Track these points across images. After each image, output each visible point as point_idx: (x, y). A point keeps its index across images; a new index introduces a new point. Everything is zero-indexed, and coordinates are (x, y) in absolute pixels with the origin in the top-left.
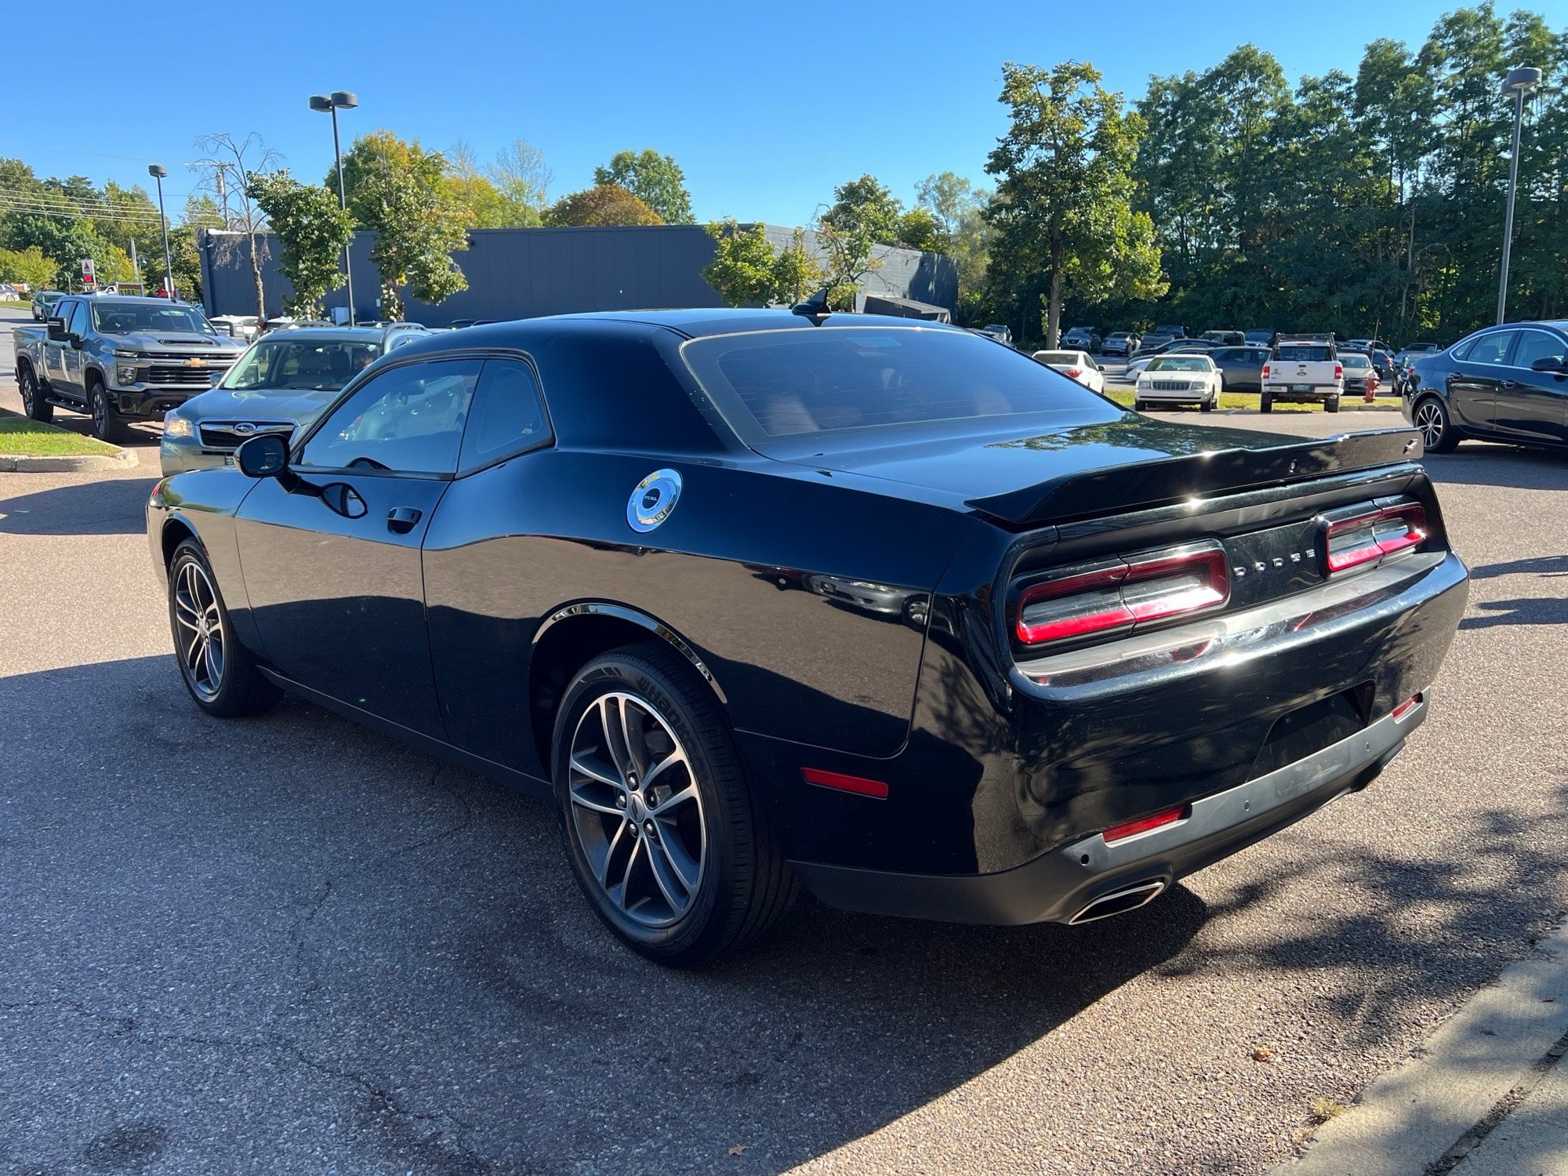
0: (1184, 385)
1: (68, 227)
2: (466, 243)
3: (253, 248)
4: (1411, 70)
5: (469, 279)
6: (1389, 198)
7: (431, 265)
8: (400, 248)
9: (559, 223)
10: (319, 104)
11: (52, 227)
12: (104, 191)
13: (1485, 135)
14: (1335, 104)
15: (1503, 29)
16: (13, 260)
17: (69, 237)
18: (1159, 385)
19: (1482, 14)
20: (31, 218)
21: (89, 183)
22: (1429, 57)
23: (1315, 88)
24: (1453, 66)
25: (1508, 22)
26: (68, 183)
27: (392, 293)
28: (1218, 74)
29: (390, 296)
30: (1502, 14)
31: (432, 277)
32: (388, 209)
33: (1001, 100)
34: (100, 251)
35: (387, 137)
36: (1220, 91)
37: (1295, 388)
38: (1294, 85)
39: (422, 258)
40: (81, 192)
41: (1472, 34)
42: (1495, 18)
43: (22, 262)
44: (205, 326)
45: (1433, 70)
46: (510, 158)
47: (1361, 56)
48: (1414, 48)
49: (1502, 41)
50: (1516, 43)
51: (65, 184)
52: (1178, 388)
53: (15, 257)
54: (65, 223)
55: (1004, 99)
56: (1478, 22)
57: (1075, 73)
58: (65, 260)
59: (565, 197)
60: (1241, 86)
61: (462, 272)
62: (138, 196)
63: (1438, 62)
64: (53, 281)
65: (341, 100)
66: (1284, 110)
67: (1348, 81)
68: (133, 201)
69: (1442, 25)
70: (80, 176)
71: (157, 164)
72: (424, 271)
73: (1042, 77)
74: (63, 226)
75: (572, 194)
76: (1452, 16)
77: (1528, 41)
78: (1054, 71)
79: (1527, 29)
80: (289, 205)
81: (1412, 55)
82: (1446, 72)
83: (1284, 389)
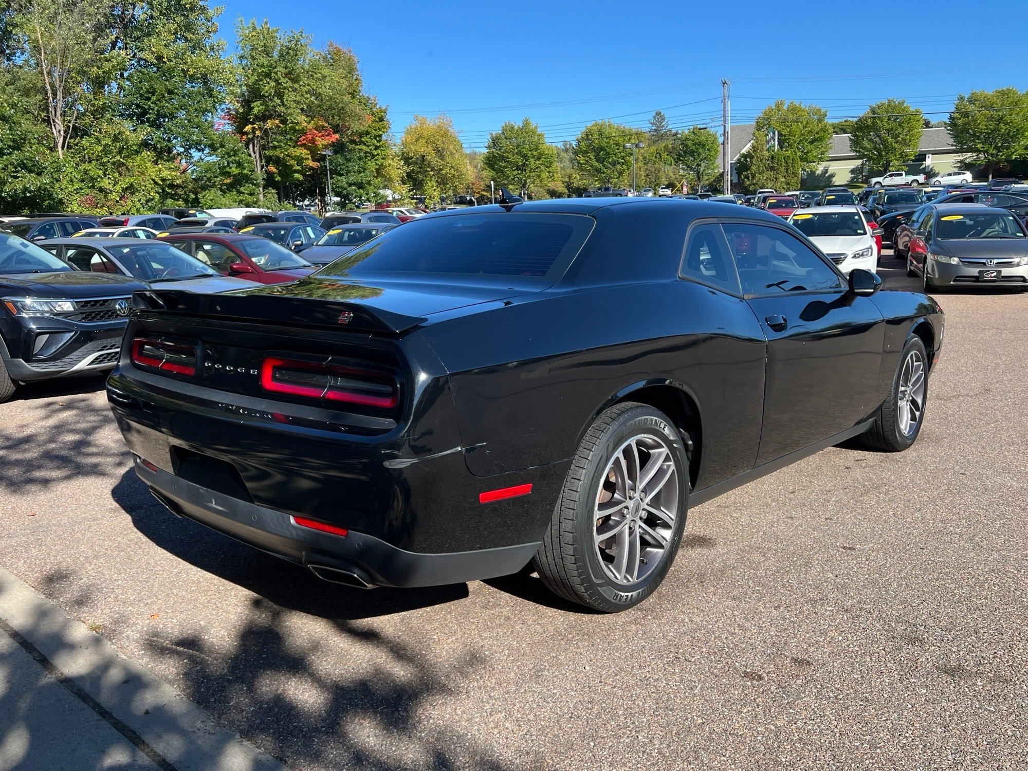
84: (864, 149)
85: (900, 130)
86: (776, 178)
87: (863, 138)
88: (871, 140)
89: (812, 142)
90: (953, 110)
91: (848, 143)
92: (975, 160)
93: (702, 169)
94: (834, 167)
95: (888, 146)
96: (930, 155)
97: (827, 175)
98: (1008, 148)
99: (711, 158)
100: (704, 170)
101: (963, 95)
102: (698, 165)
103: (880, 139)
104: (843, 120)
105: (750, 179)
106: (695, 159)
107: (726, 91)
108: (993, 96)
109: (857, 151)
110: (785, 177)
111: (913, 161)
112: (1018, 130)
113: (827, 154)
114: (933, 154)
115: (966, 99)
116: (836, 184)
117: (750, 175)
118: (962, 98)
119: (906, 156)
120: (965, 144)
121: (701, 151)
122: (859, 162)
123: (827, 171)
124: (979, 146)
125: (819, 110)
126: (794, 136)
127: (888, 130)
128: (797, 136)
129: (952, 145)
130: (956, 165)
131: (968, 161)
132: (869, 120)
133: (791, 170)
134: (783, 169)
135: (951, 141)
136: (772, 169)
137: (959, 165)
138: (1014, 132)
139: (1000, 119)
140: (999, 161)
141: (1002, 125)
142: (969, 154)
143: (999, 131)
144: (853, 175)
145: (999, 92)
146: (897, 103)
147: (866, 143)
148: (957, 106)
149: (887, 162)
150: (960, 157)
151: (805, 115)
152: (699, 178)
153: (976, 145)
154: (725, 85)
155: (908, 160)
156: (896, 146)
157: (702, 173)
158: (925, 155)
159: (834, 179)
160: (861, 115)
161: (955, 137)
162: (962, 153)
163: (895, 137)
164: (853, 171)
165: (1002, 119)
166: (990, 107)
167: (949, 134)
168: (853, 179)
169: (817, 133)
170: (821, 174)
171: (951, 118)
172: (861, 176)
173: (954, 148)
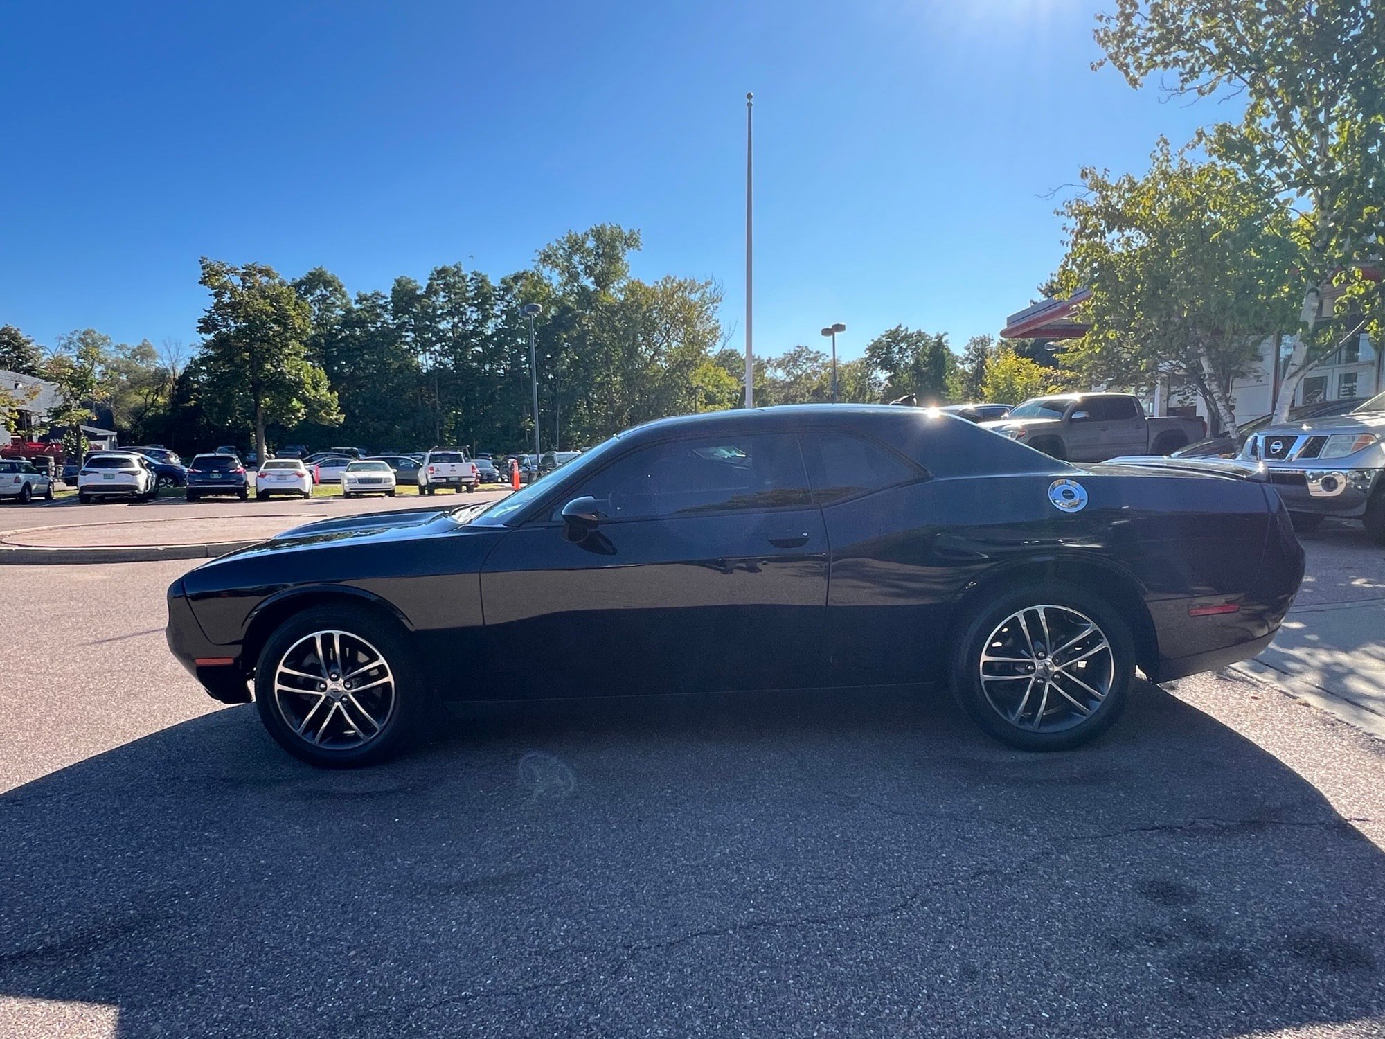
0: (378, 481)
4: (422, 296)
6: (419, 370)
13: (466, 336)
14: (378, 311)
15: (468, 279)
18: (362, 481)
19: (456, 270)
22: (430, 291)
23: (367, 300)
24: (444, 297)
25: (470, 276)
28: (301, 283)
30: (466, 271)
33: (200, 283)
36: (305, 294)
37: (450, 479)
38: (353, 297)
41: (452, 280)
42: (463, 273)
45: (434, 299)
47: (392, 284)
48: (422, 284)
49: (468, 286)
50: (476, 288)
52: (369, 483)
55: (203, 282)
56: (454, 274)
57: (260, 271)
60: (318, 292)
63: (436, 293)
66: (349, 311)
67: (387, 298)
69: (435, 273)
73: (233, 271)
76: (439, 269)
77: (482, 287)
78: (243, 268)
79: (480, 282)
81: (422, 288)
82: (441, 299)
83: (444, 480)
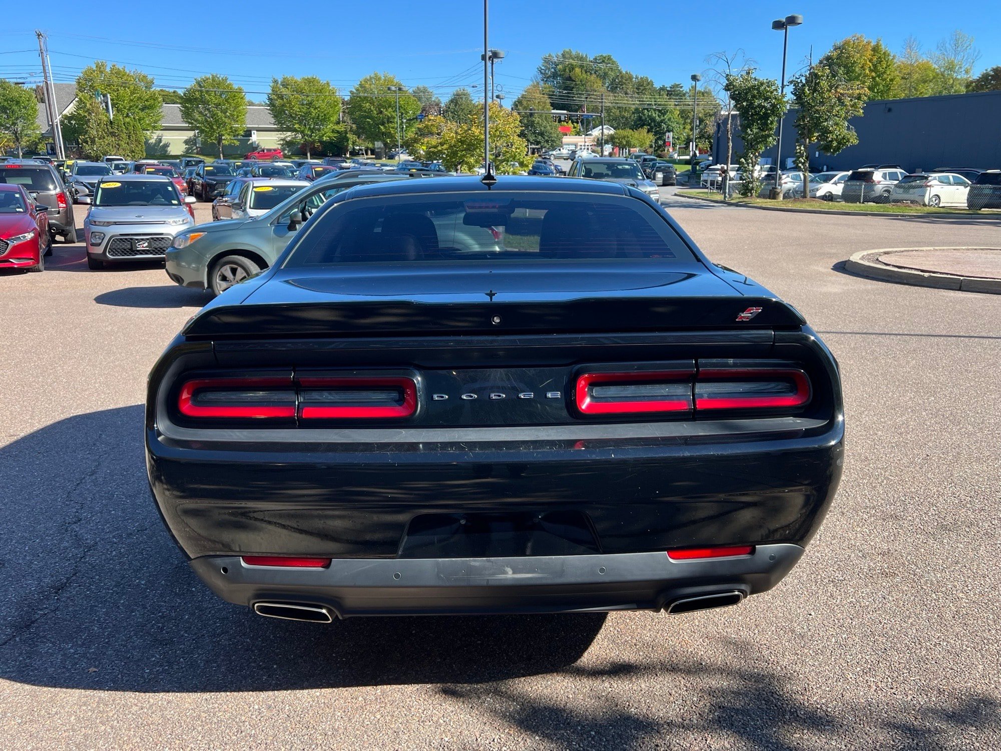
1: (664, 114)
2: (862, 111)
3: (729, 123)
5: (859, 136)
7: (831, 129)
8: (812, 119)
9: (980, 90)
10: (778, 25)
11: (655, 115)
12: (688, 91)
16: (631, 135)
17: (664, 120)
20: (646, 111)
21: (681, 87)
26: (671, 88)
27: (802, 148)
29: (801, 150)
31: (830, 137)
32: (808, 92)
34: (679, 127)
35: (857, 39)
39: (826, 124)
40: (676, 93)
43: (636, 136)
44: (639, 174)
46: (947, 45)
51: (668, 89)
53: (633, 133)
54: (663, 112)
58: (660, 133)
59: (989, 70)
61: (855, 132)
62: (706, 92)
64: (651, 146)
65: (792, 20)
68: (703, 96)
70: (677, 83)
71: (697, 74)
72: (825, 132)
74: (662, 113)
75: (995, 67)
80: (746, 93)
84: (196, 120)
85: (227, 105)
86: (118, 144)
87: (193, 110)
88: (201, 113)
89: (142, 110)
90: (270, 91)
91: (180, 114)
92: (293, 138)
93: (19, 129)
94: (167, 137)
95: (218, 120)
96: (255, 132)
97: (161, 144)
98: (319, 130)
99: (30, 117)
100: (22, 130)
101: (276, 79)
102: (14, 124)
103: (210, 112)
104: (172, 90)
105: (89, 143)
106: (8, 117)
107: (42, 45)
108: (301, 82)
109: (189, 123)
110: (128, 144)
111: (243, 136)
112: (325, 115)
113: (160, 123)
114: (257, 131)
115: (280, 83)
116: (172, 153)
117: (88, 139)
118: (276, 82)
119: (236, 131)
120: (283, 124)
121: (14, 107)
122: (191, 134)
123: (160, 141)
124: (296, 126)
125: (145, 77)
126: (124, 101)
127: (217, 105)
128: (126, 102)
129: (275, 125)
130: (279, 143)
131: (288, 139)
132: (197, 93)
133: (133, 138)
134: (124, 136)
135: (273, 120)
136: (113, 134)
137: (282, 142)
138: (322, 116)
139: (310, 104)
140: (314, 142)
141: (312, 110)
142: (289, 133)
143: (311, 114)
144: (187, 146)
145: (306, 80)
146: (221, 79)
147: (196, 115)
148: (273, 88)
149: (219, 135)
150: (283, 135)
151: (130, 80)
152: (18, 140)
153: (293, 125)
154: (40, 37)
155: (238, 135)
156: (226, 120)
157: (21, 133)
158: (250, 131)
159: (169, 149)
160: (189, 87)
161: (275, 117)
162: (283, 131)
163: (224, 112)
164: (186, 142)
165: (311, 103)
166: (300, 92)
167: (270, 113)
168: (188, 149)
169: (147, 100)
170: (155, 143)
171: (269, 99)
172: (195, 148)
173: (275, 126)
